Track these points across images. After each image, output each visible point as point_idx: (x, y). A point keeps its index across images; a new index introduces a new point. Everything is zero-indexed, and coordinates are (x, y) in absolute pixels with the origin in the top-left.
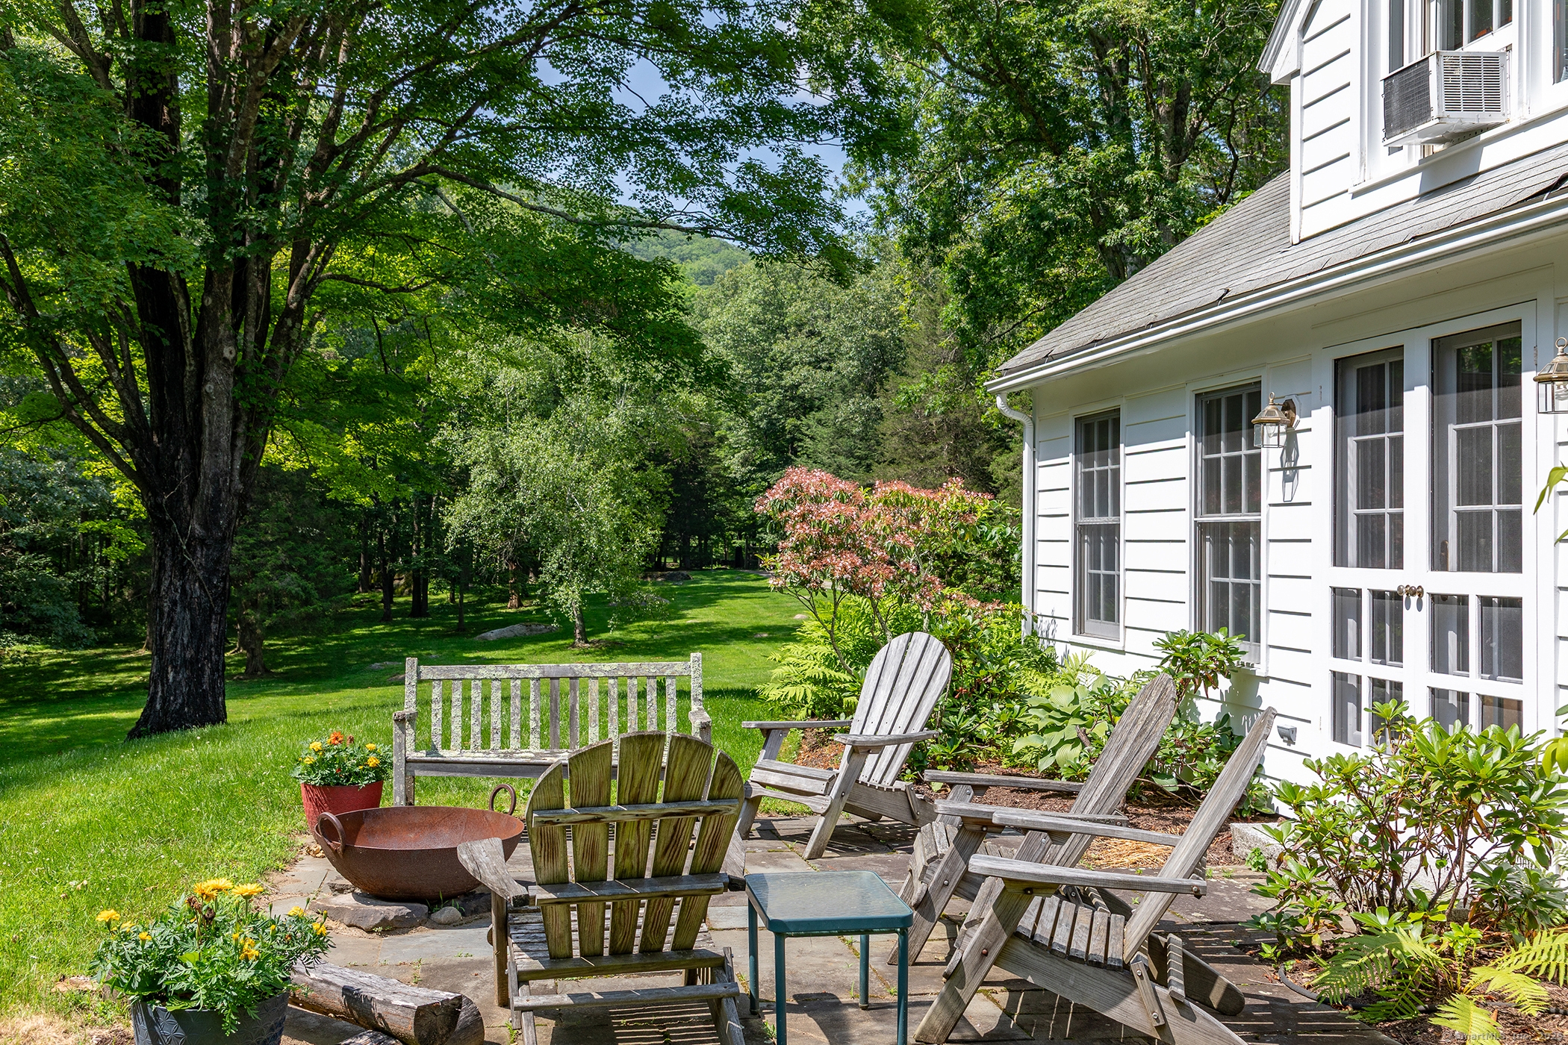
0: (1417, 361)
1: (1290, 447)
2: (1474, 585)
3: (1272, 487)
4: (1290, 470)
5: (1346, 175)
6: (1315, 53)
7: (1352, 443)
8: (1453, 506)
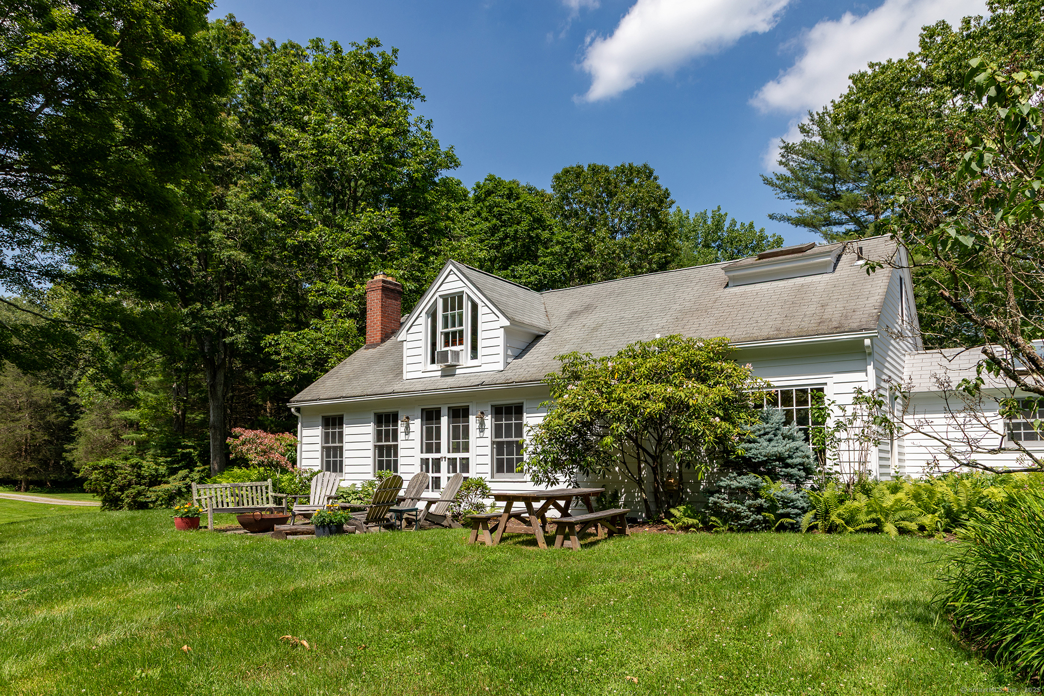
0: (444, 411)
1: (407, 427)
2: (458, 456)
3: (401, 436)
4: (407, 432)
5: (420, 367)
6: (410, 337)
7: (424, 427)
8: (451, 440)
